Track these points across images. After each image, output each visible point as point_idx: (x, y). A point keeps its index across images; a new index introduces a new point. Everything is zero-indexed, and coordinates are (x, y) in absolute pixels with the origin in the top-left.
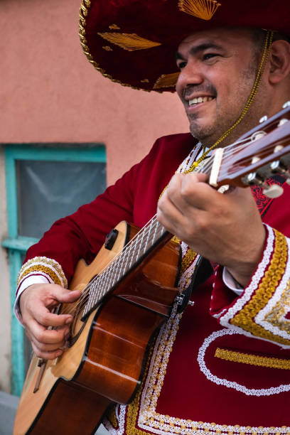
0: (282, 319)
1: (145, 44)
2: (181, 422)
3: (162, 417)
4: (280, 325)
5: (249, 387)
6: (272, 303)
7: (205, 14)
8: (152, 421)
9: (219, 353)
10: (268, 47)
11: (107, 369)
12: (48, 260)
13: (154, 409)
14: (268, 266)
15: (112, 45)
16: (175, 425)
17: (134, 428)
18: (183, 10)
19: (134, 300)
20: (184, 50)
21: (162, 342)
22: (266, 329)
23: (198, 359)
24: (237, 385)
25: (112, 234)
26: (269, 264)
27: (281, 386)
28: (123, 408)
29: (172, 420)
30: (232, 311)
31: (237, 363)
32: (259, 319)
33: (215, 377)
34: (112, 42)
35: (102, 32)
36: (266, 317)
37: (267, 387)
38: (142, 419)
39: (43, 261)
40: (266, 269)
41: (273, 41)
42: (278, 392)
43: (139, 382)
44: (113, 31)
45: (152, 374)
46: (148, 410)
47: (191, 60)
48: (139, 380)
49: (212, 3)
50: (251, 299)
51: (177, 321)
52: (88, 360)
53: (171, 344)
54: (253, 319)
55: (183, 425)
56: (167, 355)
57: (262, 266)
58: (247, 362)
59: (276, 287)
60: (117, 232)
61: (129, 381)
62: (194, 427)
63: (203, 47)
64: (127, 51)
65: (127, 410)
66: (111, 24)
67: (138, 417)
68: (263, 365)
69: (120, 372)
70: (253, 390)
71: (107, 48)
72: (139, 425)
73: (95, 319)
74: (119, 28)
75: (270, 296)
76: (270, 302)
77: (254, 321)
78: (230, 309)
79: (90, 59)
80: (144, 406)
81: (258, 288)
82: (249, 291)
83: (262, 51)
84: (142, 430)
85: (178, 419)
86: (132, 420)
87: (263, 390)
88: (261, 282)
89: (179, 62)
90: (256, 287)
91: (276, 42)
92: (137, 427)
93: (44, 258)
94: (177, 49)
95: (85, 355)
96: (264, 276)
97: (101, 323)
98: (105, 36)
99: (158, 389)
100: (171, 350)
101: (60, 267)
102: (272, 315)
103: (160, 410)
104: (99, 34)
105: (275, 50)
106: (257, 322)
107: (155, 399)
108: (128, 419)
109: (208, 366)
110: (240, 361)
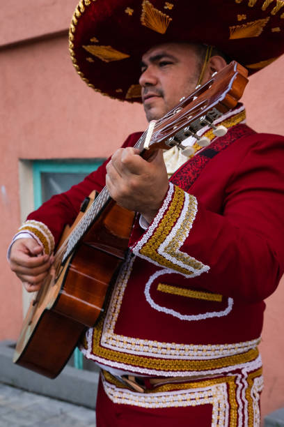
0: (177, 251)
1: (119, 56)
2: (132, 340)
3: (118, 337)
4: (177, 256)
5: (183, 314)
6: (169, 239)
7: (161, 28)
8: (111, 340)
9: (160, 287)
10: (207, 60)
11: (78, 299)
12: (37, 222)
13: (112, 331)
14: (166, 211)
15: (93, 57)
16: (127, 343)
17: (98, 346)
18: (144, 24)
19: (102, 247)
20: (146, 59)
21: (120, 280)
22: (167, 259)
23: (145, 292)
24: (174, 312)
25: (85, 200)
26: (168, 210)
27: (207, 313)
28: (91, 331)
29: (125, 339)
30: (140, 243)
31: (174, 295)
32: (161, 250)
33: (157, 306)
34: (93, 53)
35: (86, 45)
36: (165, 249)
37: (196, 314)
38: (104, 339)
39: (32, 223)
40: (165, 213)
41: (212, 56)
42: (205, 318)
43: (103, 310)
44: (93, 44)
45: (112, 305)
46: (108, 332)
47: (150, 67)
48: (102, 308)
49: (165, 18)
50: (153, 235)
51: (131, 264)
52: (64, 293)
53: (126, 281)
54: (156, 250)
55: (133, 343)
56: (123, 290)
57: (162, 211)
58: (181, 294)
59: (172, 227)
60: (89, 199)
61: (95, 309)
62: (141, 344)
63: (158, 57)
64: (104, 62)
65: (93, 333)
66: (92, 38)
67: (101, 338)
68: (194, 297)
69: (88, 302)
70: (186, 316)
71: (90, 60)
72: (102, 344)
73: (71, 262)
74: (97, 41)
75: (167, 233)
76: (168, 237)
77: (157, 252)
78: (139, 242)
79: (78, 70)
80: (105, 329)
81: (158, 227)
82: (151, 229)
83: (203, 63)
84: (104, 348)
85: (130, 338)
86: (97, 340)
87: (193, 316)
88: (160, 222)
89: (143, 69)
90: (156, 226)
91: (214, 57)
92: (100, 345)
93: (34, 221)
94: (141, 59)
95: (62, 289)
96: (163, 218)
97: (75, 265)
98: (88, 48)
99: (116, 315)
100: (125, 285)
101: (46, 227)
102: (170, 248)
103: (117, 332)
104: (84, 47)
105: (212, 63)
106: (159, 253)
107: (114, 323)
108: (94, 340)
109: (152, 297)
110: (176, 293)
